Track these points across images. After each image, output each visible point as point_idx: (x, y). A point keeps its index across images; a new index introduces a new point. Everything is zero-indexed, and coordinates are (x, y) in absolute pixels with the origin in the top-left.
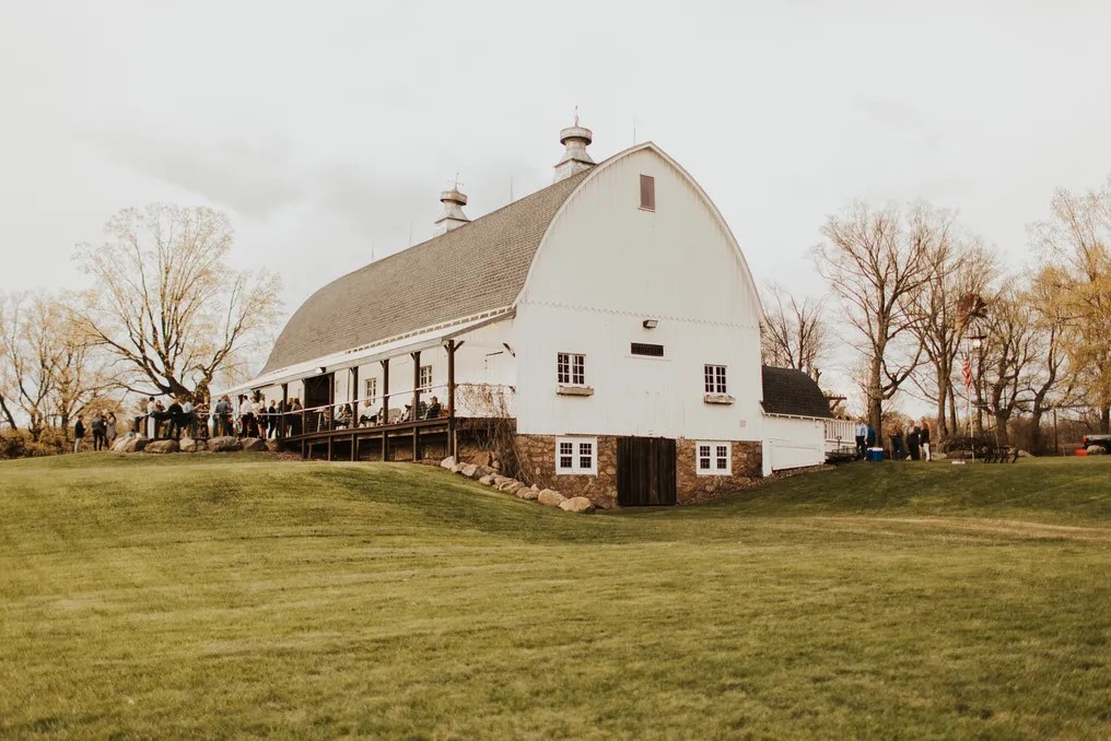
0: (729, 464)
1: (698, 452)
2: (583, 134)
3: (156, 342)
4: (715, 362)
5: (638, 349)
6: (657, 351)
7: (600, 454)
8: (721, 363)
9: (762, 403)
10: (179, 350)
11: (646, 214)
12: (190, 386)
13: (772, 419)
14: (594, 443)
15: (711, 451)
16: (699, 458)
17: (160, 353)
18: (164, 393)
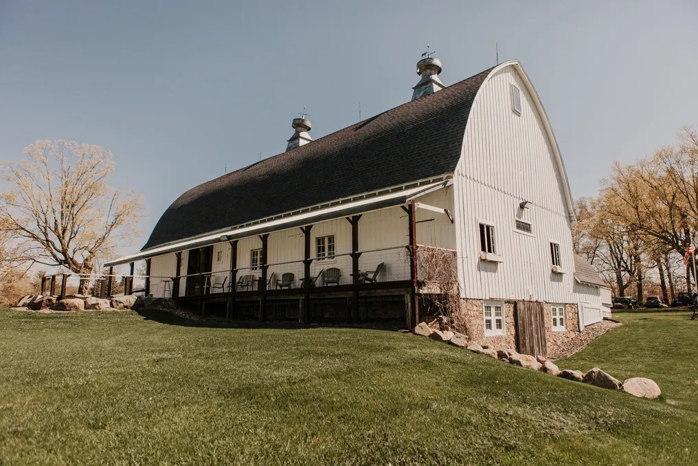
0: (565, 322)
1: (551, 312)
3: (56, 229)
5: (519, 225)
6: (527, 228)
7: (506, 317)
9: (575, 274)
10: (73, 235)
11: (516, 117)
12: (79, 259)
14: (503, 306)
15: (557, 312)
16: (552, 318)
17: (58, 236)
18: (60, 264)
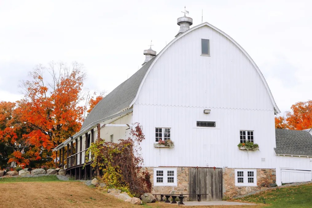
0: (255, 180)
1: (236, 174)
2: (190, 21)
4: (247, 128)
5: (201, 124)
6: (211, 124)
7: (178, 176)
8: (250, 129)
9: (275, 149)
11: (205, 58)
13: (281, 157)
14: (175, 170)
15: (244, 174)
16: (236, 177)
